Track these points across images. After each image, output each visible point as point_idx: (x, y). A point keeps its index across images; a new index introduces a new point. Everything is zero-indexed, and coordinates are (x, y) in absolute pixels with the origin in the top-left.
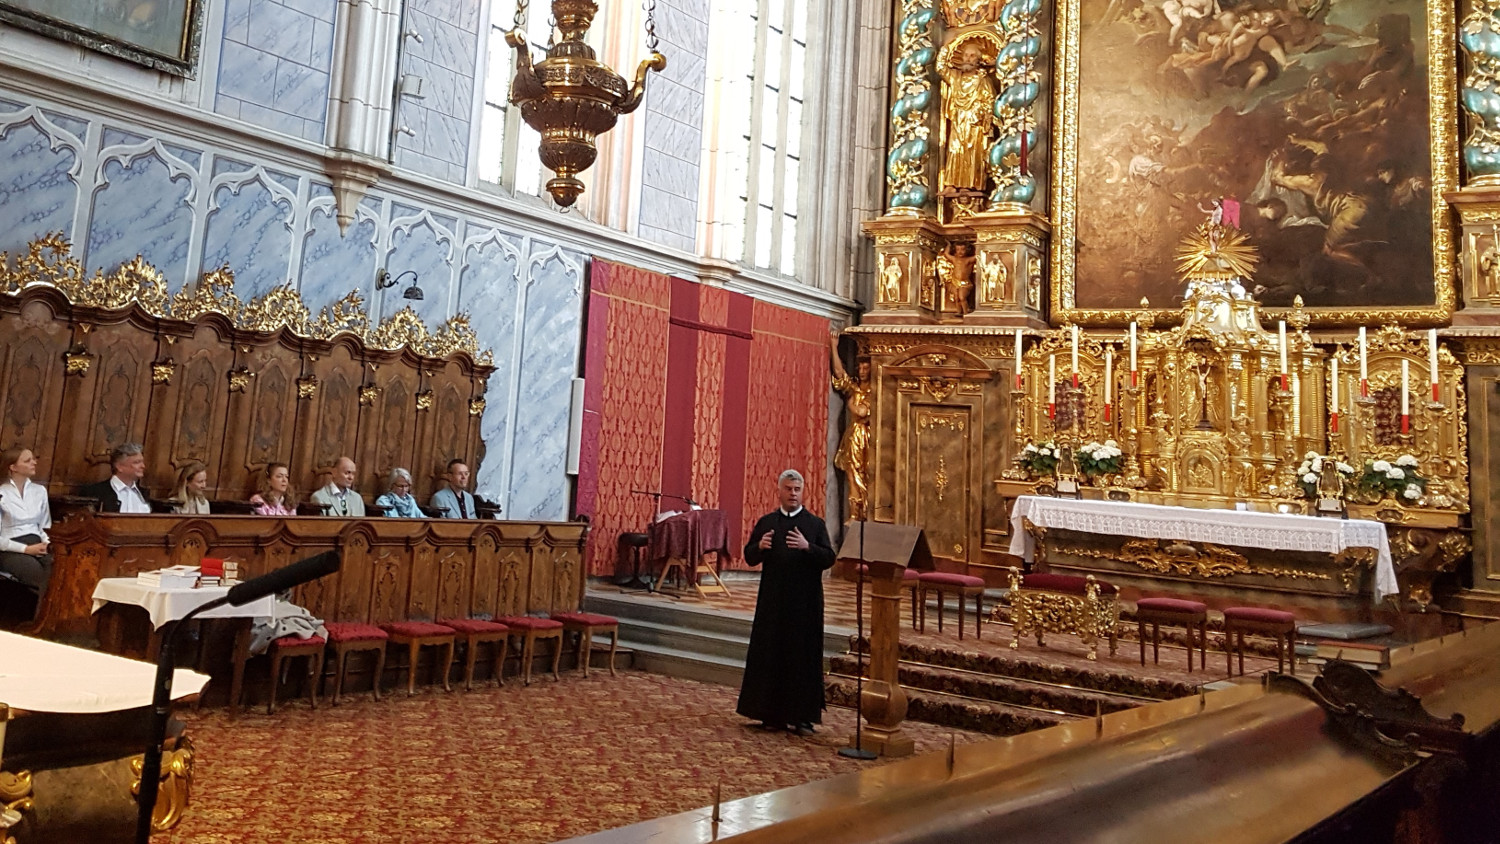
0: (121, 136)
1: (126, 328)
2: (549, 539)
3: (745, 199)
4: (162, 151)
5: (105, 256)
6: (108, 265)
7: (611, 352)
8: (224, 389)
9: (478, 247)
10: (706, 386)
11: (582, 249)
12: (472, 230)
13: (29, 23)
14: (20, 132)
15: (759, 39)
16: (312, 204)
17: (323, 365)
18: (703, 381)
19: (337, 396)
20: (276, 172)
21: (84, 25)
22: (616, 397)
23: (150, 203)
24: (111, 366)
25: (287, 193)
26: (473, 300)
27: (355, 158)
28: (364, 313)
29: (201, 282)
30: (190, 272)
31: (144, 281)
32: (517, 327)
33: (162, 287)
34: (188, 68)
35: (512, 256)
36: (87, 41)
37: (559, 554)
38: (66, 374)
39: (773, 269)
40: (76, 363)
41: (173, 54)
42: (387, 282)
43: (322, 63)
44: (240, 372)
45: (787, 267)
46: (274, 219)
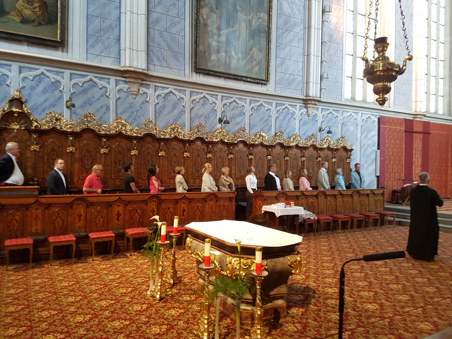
0: (254, 102)
1: (260, 148)
2: (374, 194)
3: (426, 93)
4: (264, 104)
5: (254, 131)
6: (255, 133)
7: (387, 142)
8: (284, 160)
9: (346, 117)
10: (416, 148)
11: (377, 114)
12: (344, 113)
13: (232, 77)
14: (232, 104)
15: (429, 44)
16: (301, 112)
17: (307, 153)
18: (415, 147)
19: (311, 160)
20: (291, 105)
21: (243, 75)
22: (389, 154)
23: (262, 117)
24: (258, 157)
25: (294, 110)
26: (346, 132)
27: (311, 98)
28: (316, 138)
29: (276, 135)
30: (273, 133)
31: (263, 136)
32: (359, 138)
33: (267, 137)
34: (268, 81)
35: (356, 119)
36: (244, 79)
37: (377, 197)
38: (249, 160)
39: (436, 113)
40: (250, 157)
41: (264, 78)
42: (322, 130)
43: (301, 74)
44: (287, 156)
45: (440, 112)
46: (291, 117)
